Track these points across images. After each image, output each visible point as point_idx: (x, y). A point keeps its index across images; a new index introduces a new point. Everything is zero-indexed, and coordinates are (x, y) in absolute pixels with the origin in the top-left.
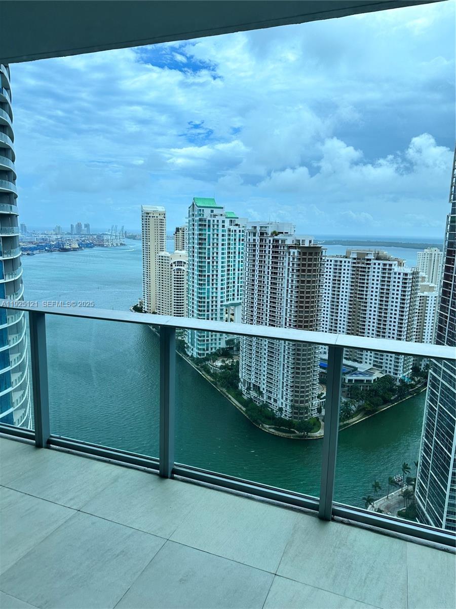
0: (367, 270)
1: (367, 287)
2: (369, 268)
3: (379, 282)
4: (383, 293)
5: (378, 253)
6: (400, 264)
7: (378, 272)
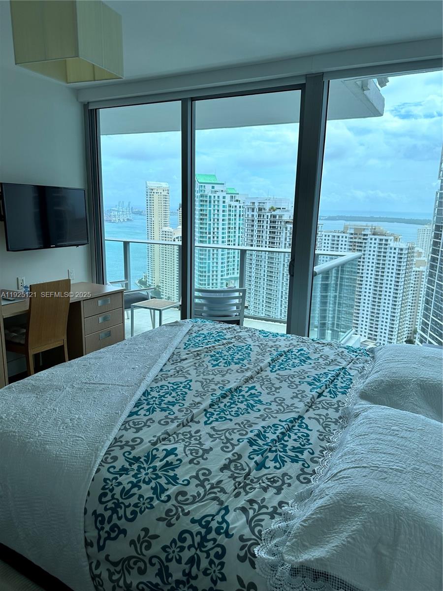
0: (363, 245)
1: (363, 262)
2: (365, 243)
3: (375, 257)
4: (379, 268)
5: (375, 229)
6: (396, 240)
7: (375, 247)
